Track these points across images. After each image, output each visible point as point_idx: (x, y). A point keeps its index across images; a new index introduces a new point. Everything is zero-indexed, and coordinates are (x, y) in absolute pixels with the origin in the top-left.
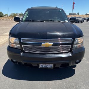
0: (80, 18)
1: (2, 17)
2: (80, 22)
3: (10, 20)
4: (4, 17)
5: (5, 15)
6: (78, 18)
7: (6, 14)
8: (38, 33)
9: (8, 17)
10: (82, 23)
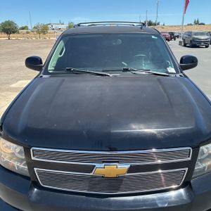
0: (202, 34)
1: (14, 32)
2: (202, 44)
3: (34, 41)
4: (18, 33)
5: (23, 28)
6: (196, 34)
7: (24, 26)
8: (84, 133)
9: (28, 33)
10: (207, 47)
